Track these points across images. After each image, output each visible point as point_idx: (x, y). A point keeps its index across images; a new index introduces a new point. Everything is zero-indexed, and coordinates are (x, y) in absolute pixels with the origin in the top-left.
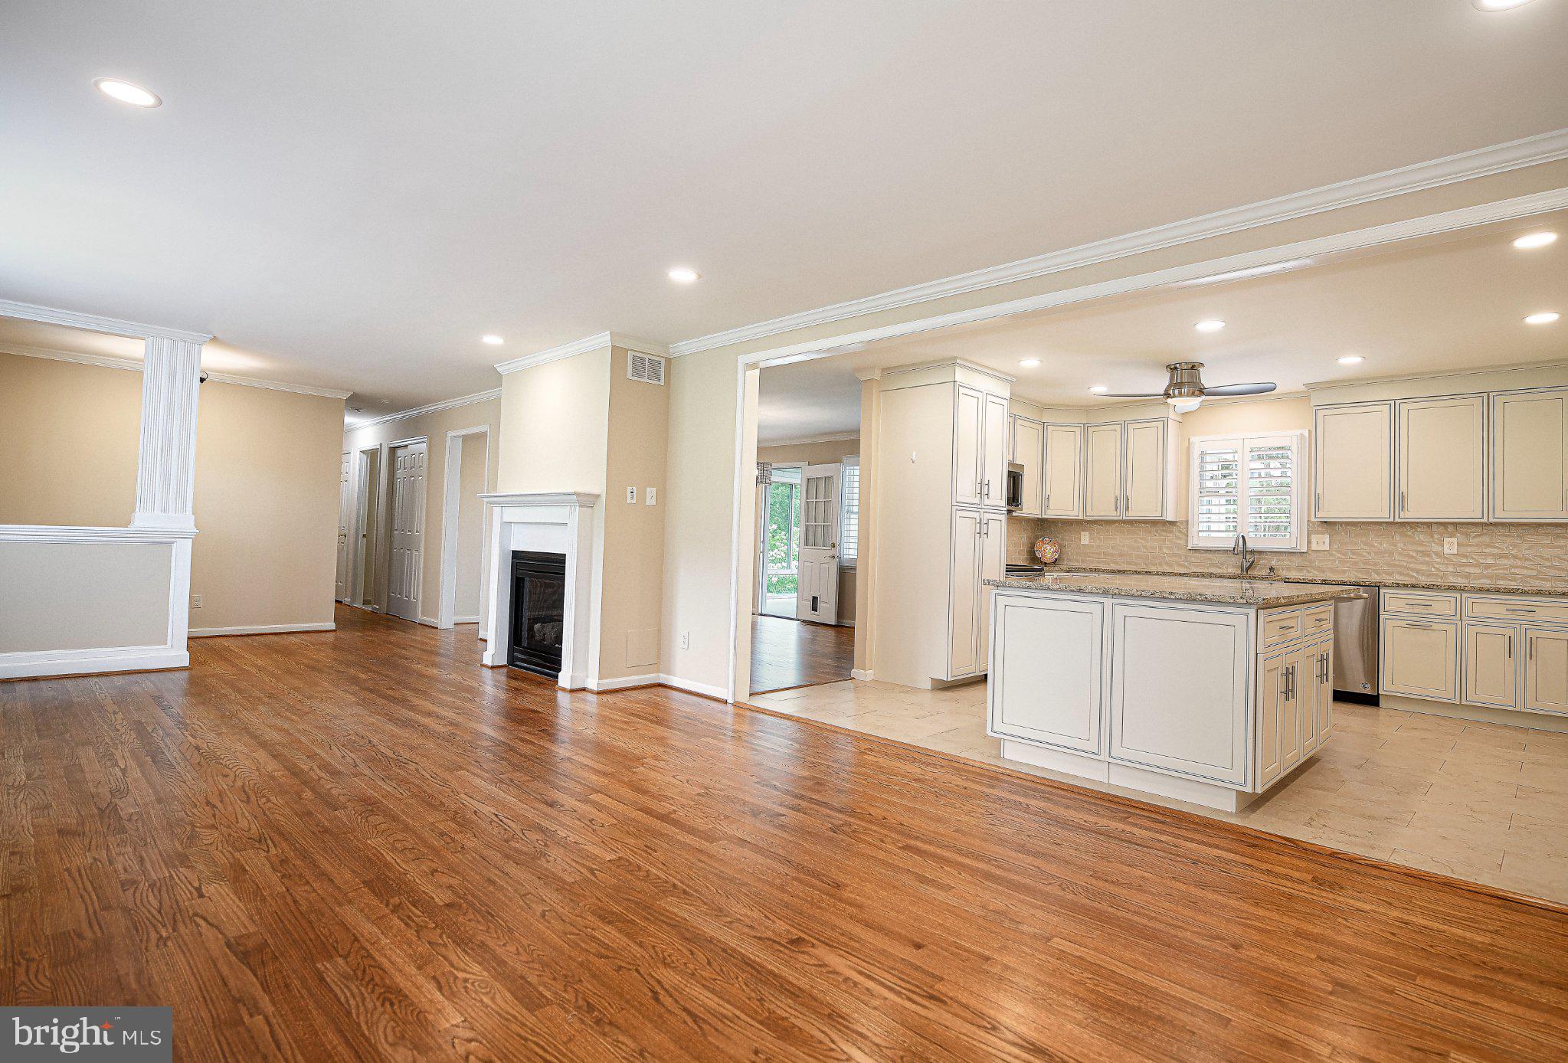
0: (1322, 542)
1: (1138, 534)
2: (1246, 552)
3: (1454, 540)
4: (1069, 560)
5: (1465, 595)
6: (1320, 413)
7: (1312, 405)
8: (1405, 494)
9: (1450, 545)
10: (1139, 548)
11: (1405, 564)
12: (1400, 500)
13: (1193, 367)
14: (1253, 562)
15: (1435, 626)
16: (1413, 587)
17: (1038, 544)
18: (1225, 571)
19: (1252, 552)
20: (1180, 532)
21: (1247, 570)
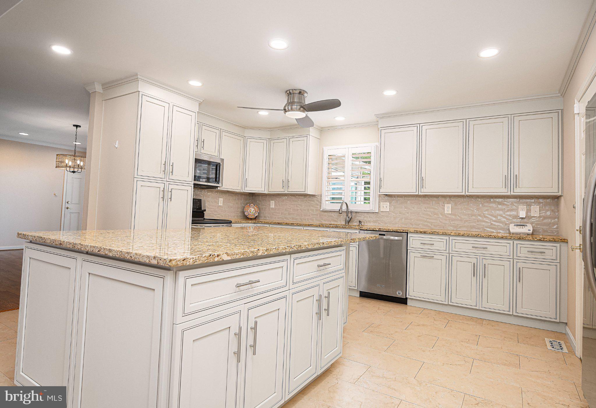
0: (386, 206)
1: (298, 202)
2: (347, 212)
3: (450, 205)
4: (265, 217)
5: (451, 238)
6: (383, 132)
7: (379, 127)
8: (424, 178)
9: (448, 208)
10: (298, 210)
11: (426, 219)
12: (421, 181)
13: (300, 93)
14: (351, 218)
15: (435, 257)
16: (425, 233)
17: (246, 208)
18: (339, 223)
19: (351, 212)
20: (318, 201)
21: (349, 222)
